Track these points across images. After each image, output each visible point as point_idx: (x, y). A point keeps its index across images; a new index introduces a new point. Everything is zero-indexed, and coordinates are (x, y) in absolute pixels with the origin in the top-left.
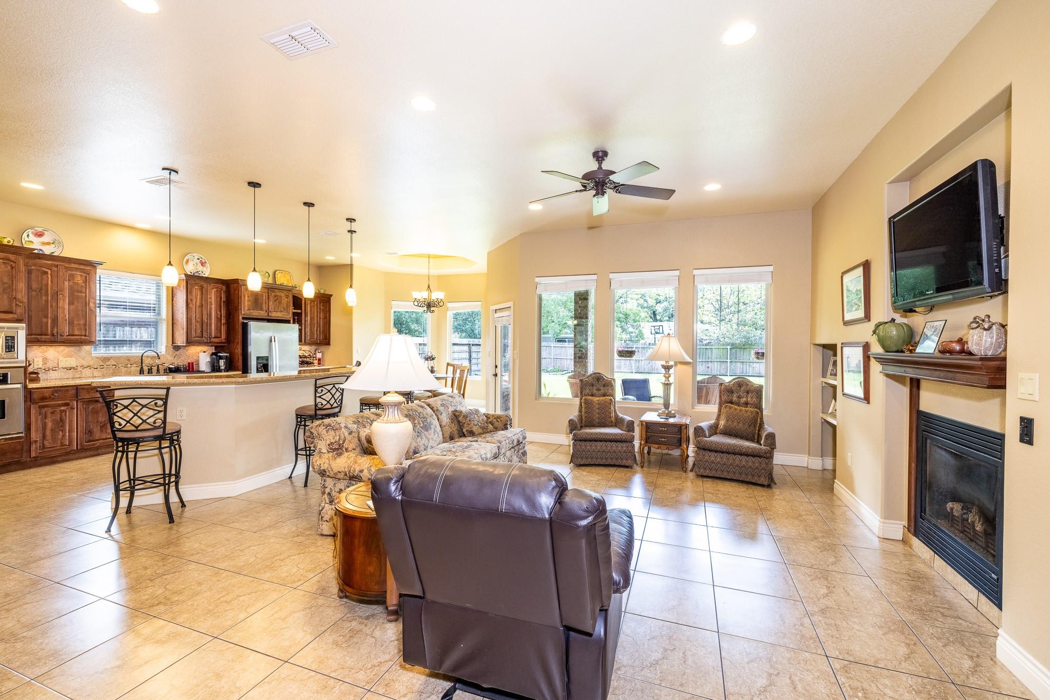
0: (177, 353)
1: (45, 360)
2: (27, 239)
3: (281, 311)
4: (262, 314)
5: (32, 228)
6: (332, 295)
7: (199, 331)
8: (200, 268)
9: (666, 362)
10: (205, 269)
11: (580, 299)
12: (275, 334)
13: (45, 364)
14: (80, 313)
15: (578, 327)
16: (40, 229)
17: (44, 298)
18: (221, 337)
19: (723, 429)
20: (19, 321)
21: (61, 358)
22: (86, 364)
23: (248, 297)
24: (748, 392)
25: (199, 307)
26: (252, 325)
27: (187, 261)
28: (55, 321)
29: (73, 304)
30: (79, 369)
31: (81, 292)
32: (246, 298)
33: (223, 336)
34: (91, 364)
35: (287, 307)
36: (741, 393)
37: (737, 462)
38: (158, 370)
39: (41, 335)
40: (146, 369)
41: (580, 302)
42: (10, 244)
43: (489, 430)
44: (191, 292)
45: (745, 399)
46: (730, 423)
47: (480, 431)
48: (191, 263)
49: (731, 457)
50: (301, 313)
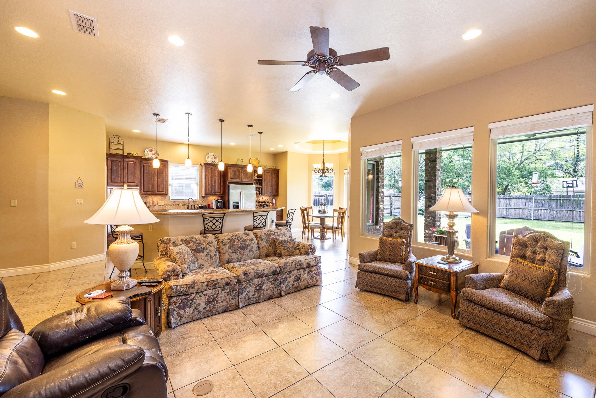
0: (204, 199)
1: (153, 202)
2: (147, 153)
3: (248, 179)
4: (238, 180)
5: (148, 148)
6: (279, 169)
7: (210, 189)
8: (214, 160)
9: (450, 212)
10: (216, 160)
11: (430, 161)
12: (243, 191)
13: (153, 203)
14: (162, 182)
15: (428, 183)
16: (151, 149)
17: (149, 176)
18: (220, 192)
19: (506, 284)
20: (137, 186)
21: (159, 201)
22: (168, 204)
23: (231, 172)
24: (546, 249)
25: (210, 178)
26: (231, 186)
27: (208, 157)
28: (153, 186)
29: (159, 178)
30: (165, 206)
31: (162, 173)
32: (230, 173)
33: (222, 192)
34: (169, 204)
35: (251, 176)
36: (537, 248)
37: (503, 323)
38: (195, 207)
39: (148, 192)
40: (190, 206)
41: (430, 164)
42: (136, 155)
43: (294, 254)
44: (207, 171)
45: (541, 255)
46: (513, 279)
47: (287, 253)
48: (210, 158)
49: (497, 316)
50: (262, 179)
